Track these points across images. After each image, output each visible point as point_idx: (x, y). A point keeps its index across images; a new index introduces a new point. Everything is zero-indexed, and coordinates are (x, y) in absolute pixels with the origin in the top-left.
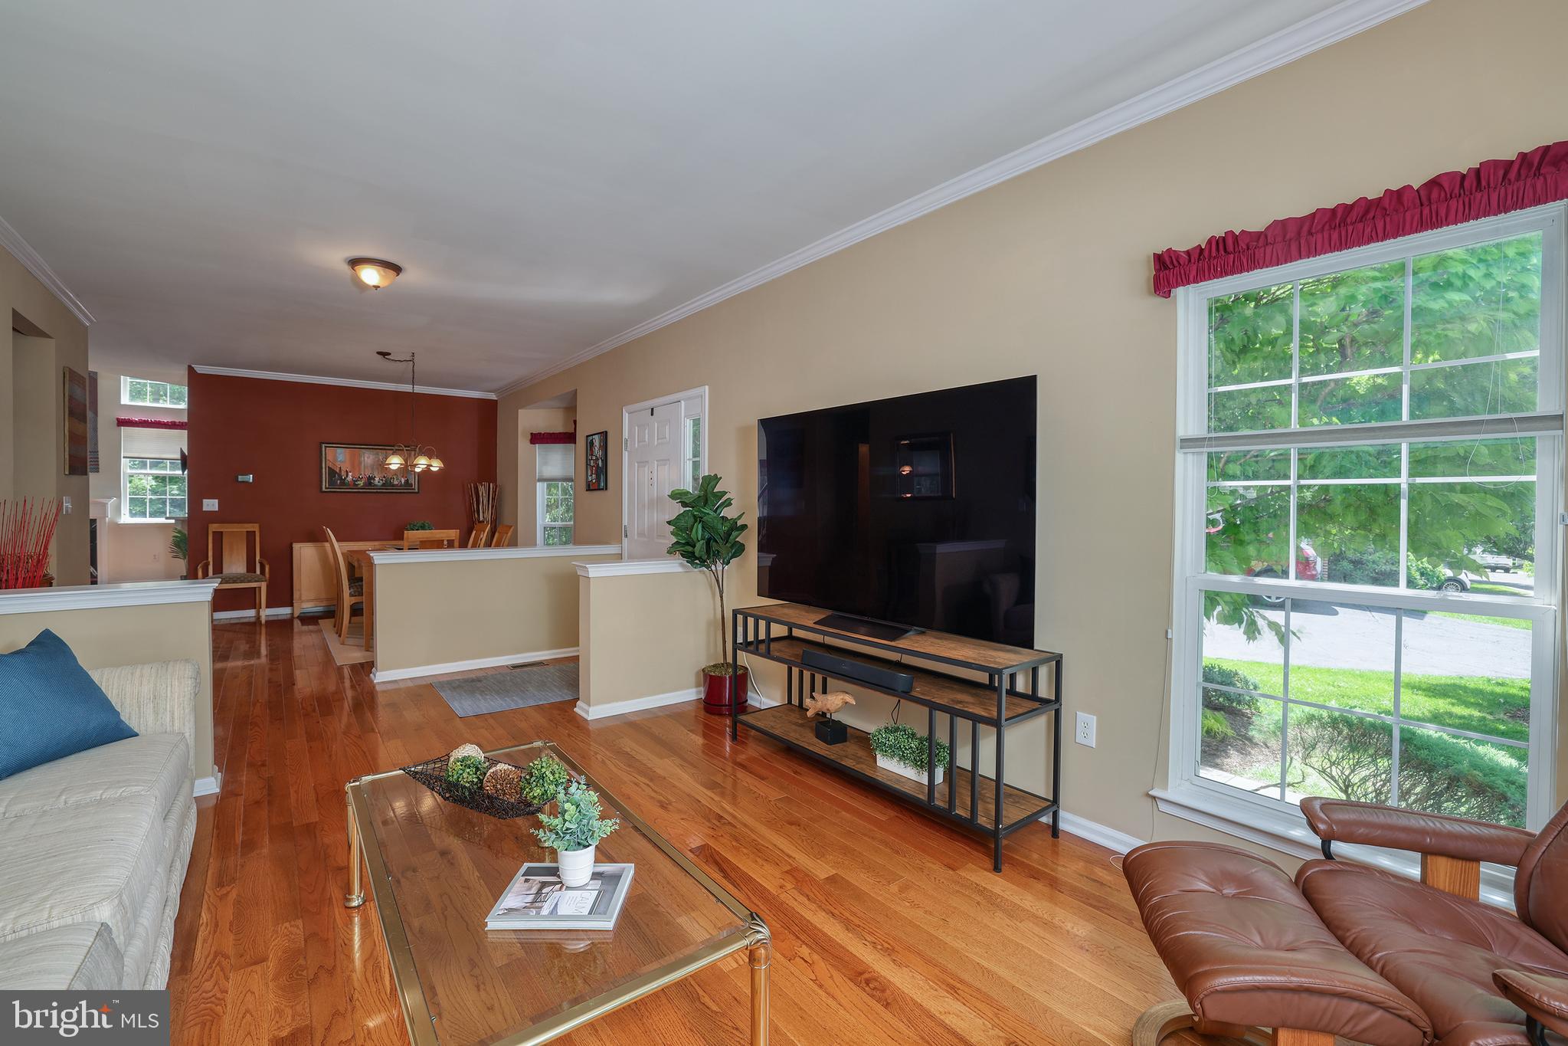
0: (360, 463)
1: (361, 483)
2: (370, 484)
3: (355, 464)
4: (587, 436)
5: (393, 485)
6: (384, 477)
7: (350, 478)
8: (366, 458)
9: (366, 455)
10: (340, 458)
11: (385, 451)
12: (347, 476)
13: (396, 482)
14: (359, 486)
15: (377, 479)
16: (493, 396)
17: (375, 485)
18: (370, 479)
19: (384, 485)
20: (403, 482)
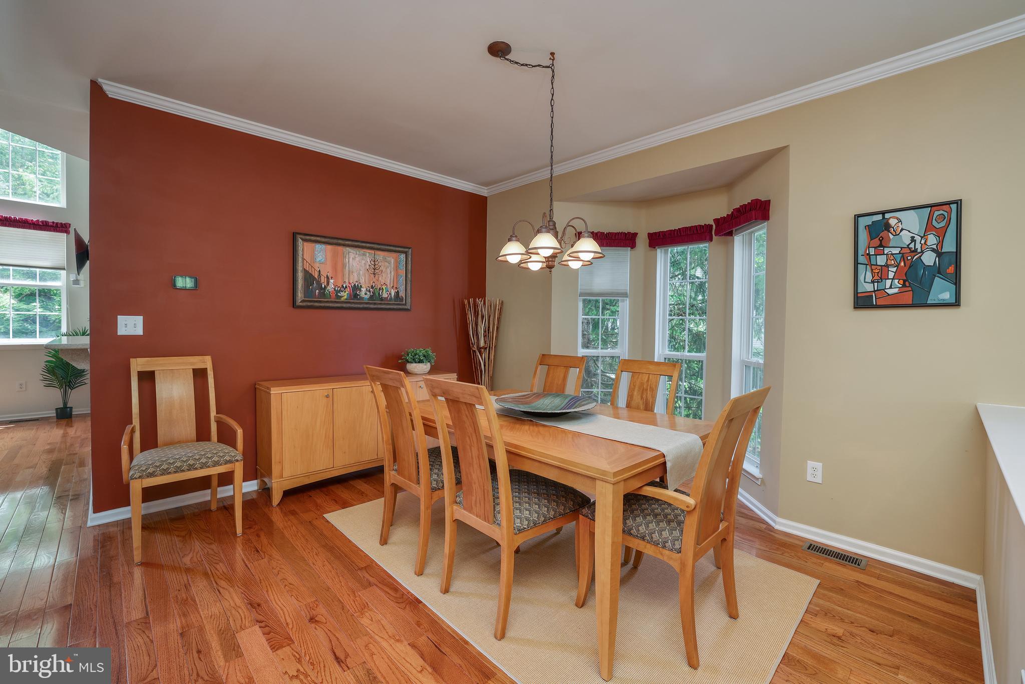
0: (344, 266)
1: (345, 295)
2: (356, 296)
3: (338, 266)
4: (857, 217)
5: (382, 299)
6: (372, 287)
7: (331, 287)
8: (351, 259)
9: (352, 255)
10: (320, 257)
11: (373, 252)
12: (328, 283)
13: (385, 295)
14: (342, 299)
15: (364, 290)
16: (483, 191)
17: (362, 298)
18: (356, 288)
19: (371, 297)
20: (393, 294)
